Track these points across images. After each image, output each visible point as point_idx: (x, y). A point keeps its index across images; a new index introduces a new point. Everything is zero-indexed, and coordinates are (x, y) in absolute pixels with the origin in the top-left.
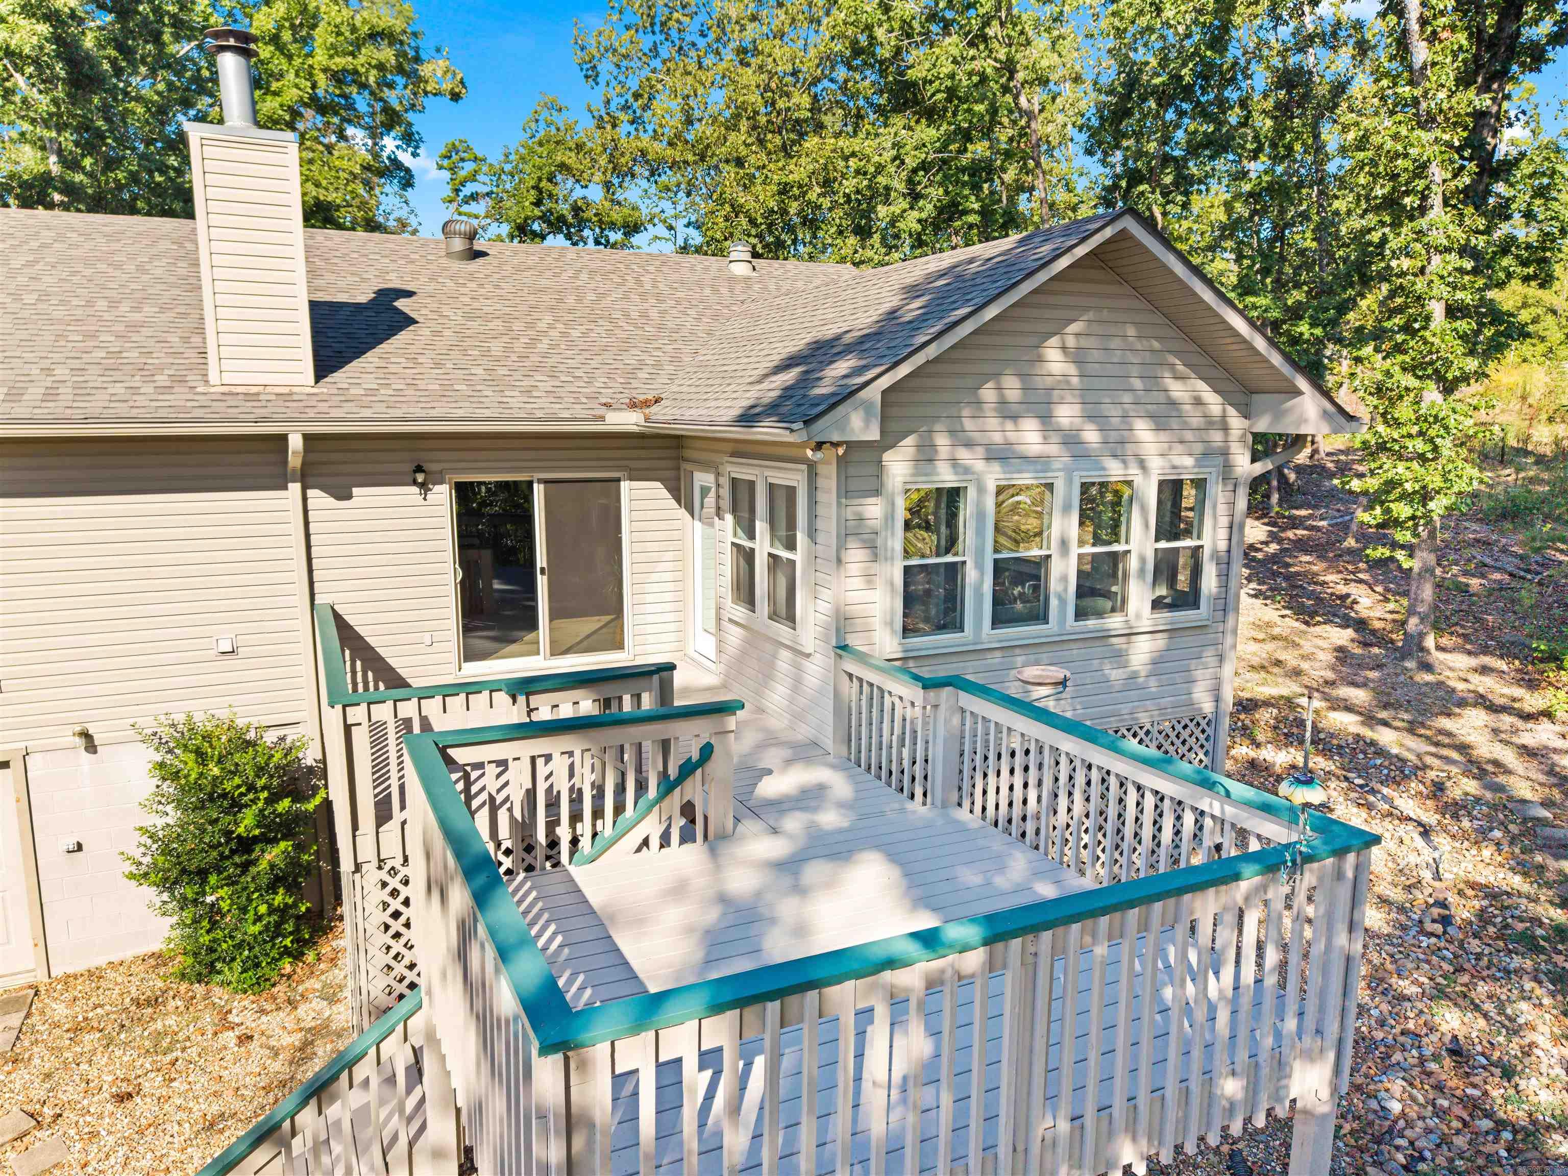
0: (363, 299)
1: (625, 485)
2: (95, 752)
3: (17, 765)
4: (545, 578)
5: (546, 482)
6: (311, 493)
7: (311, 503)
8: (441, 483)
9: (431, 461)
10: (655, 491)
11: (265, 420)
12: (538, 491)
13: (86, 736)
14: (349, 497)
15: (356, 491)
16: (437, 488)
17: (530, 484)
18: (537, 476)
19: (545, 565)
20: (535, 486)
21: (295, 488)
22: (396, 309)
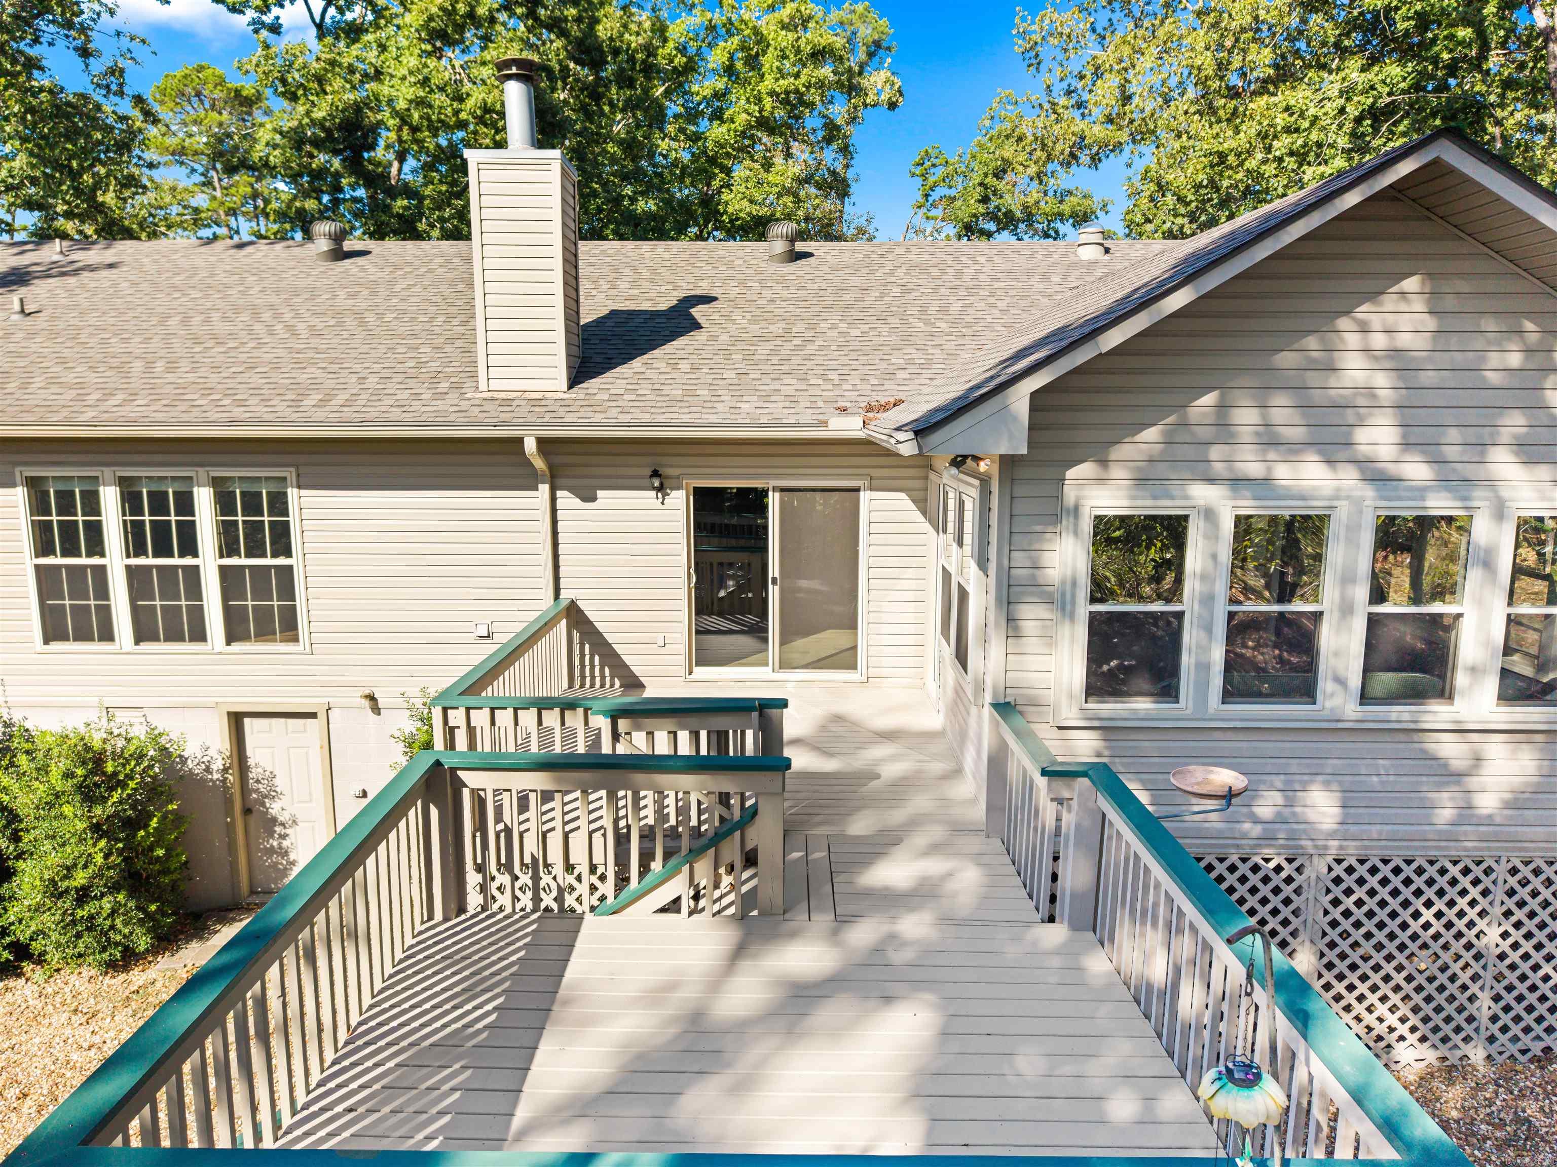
0: (663, 306)
1: (864, 496)
2: (379, 714)
3: (322, 716)
4: (777, 588)
5: (783, 490)
6: (559, 493)
7: (560, 504)
8: (678, 488)
9: (672, 466)
10: (901, 501)
11: (504, 423)
12: (774, 501)
13: (372, 698)
14: (593, 499)
15: (600, 493)
16: (674, 494)
17: (763, 493)
18: (772, 483)
19: (777, 575)
20: (770, 494)
21: (544, 489)
22: (690, 314)
